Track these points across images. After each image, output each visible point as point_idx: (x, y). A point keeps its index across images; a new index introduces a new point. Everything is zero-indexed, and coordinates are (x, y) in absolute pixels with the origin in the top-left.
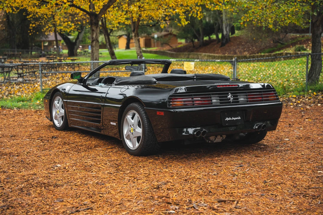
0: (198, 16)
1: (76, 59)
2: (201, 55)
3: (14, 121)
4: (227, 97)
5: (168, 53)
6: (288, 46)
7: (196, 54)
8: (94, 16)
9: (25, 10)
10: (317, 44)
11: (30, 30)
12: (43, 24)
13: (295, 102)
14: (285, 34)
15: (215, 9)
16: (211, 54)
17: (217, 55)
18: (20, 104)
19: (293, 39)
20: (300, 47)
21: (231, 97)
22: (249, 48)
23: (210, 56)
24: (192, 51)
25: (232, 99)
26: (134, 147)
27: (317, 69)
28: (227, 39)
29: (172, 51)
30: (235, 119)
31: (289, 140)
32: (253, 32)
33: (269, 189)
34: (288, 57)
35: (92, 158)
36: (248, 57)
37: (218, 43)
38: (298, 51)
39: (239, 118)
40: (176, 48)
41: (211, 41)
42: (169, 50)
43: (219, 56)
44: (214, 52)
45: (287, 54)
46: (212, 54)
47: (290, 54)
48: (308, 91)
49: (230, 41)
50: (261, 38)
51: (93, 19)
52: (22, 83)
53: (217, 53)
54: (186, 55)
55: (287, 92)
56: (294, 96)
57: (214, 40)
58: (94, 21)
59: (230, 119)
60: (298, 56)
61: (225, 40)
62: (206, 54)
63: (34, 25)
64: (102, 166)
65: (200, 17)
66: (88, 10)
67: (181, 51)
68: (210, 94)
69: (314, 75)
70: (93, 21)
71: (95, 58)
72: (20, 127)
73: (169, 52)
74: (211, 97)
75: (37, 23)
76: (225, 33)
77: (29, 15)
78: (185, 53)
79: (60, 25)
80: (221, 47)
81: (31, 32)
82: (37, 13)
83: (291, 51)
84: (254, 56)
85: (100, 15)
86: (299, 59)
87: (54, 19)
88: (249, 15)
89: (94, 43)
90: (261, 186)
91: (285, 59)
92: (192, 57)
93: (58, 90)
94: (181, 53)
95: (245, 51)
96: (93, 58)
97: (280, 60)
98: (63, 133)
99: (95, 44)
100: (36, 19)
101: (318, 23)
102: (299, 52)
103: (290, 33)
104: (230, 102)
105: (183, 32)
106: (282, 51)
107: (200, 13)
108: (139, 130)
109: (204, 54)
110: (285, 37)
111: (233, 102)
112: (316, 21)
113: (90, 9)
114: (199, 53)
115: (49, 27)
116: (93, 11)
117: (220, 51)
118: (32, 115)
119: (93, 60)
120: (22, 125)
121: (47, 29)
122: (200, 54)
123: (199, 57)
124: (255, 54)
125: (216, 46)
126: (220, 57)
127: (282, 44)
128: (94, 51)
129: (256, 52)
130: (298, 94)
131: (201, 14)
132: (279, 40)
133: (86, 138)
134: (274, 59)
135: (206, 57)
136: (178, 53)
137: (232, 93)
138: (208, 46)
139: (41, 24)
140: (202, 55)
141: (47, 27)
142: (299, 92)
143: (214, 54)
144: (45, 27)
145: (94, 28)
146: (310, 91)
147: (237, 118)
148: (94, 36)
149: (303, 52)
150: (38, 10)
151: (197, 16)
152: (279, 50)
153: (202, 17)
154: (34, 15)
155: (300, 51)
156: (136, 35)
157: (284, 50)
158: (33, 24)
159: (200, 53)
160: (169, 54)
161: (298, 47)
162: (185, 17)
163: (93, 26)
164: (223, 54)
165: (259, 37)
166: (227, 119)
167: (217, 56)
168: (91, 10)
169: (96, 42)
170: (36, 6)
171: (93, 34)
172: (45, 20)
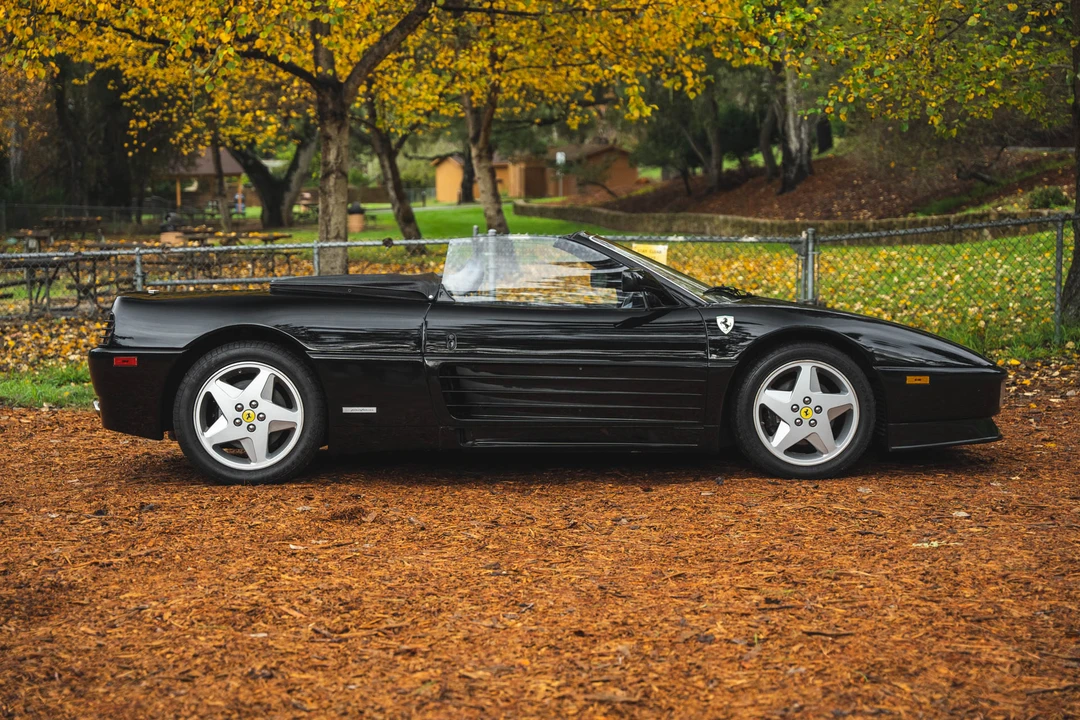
0: (687, 88)
1: (277, 238)
2: (711, 220)
3: (25, 449)
5: (600, 214)
6: (1009, 191)
7: (696, 219)
8: (330, 90)
9: (115, 73)
11: (131, 138)
12: (175, 120)
13: (1014, 384)
14: (998, 148)
16: (744, 219)
17: (768, 221)
18: (66, 391)
19: (1026, 165)
20: (1047, 194)
22: (875, 196)
23: (741, 225)
24: (682, 208)
28: (801, 166)
29: (614, 209)
31: (968, 518)
32: (887, 142)
33: (867, 691)
34: (1005, 227)
35: (262, 581)
36: (871, 227)
37: (770, 181)
38: (1040, 207)
40: (629, 198)
41: (748, 173)
42: (606, 206)
43: (773, 225)
44: (755, 210)
45: (1001, 216)
46: (751, 219)
47: (1015, 216)
48: (1063, 343)
49: (812, 172)
50: (914, 163)
51: (329, 99)
52: (90, 319)
53: (767, 215)
54: (661, 220)
55: (991, 349)
56: (1014, 362)
57: (758, 171)
58: (330, 106)
60: (1040, 224)
61: (794, 170)
62: (729, 217)
63: (142, 125)
64: (294, 608)
65: (693, 90)
66: (309, 68)
67: (644, 210)
70: (327, 105)
71: (333, 234)
72: (40, 470)
73: (605, 211)
75: (155, 117)
76: (794, 145)
77: (126, 89)
78: (657, 215)
79: (231, 122)
80: (781, 192)
81: (132, 147)
82: (153, 82)
83: (1016, 206)
84: (891, 222)
85: (351, 86)
86: (1042, 235)
88: (855, 80)
89: (332, 180)
90: (838, 681)
92: (682, 229)
94: (645, 215)
95: (862, 207)
96: (328, 232)
97: (979, 238)
99: (335, 184)
100: (153, 104)
102: (1045, 212)
103: (1016, 144)
105: (651, 144)
106: (986, 208)
107: (694, 77)
109: (721, 217)
110: (997, 159)
113: (317, 64)
114: (705, 215)
115: (195, 130)
116: (325, 71)
117: (776, 206)
119: (328, 240)
120: (51, 464)
121: (187, 136)
122: (707, 219)
123: (705, 227)
124: (898, 216)
125: (763, 190)
126: (776, 229)
127: (989, 183)
128: (331, 208)
129: (899, 212)
130: (1027, 356)
131: (697, 80)
132: (980, 168)
134: (959, 232)
135: (729, 229)
136: (634, 215)
138: (738, 191)
139: (166, 119)
140: (717, 223)
141: (188, 130)
142: (1033, 346)
143: (756, 216)
144: (180, 129)
145: (332, 130)
146: (1070, 345)
148: (332, 157)
149: (1057, 210)
150: (158, 74)
151: (682, 88)
152: (979, 202)
153: (699, 91)
154: (144, 91)
155: (1046, 205)
156: (484, 154)
157: (995, 203)
158: (138, 119)
159: (710, 215)
160: (606, 217)
161: (1041, 194)
162: (643, 89)
163: (327, 122)
164: (787, 218)
165: (907, 160)
167: (765, 225)
168: (320, 69)
169: (337, 178)
171: (327, 151)
172: (180, 107)
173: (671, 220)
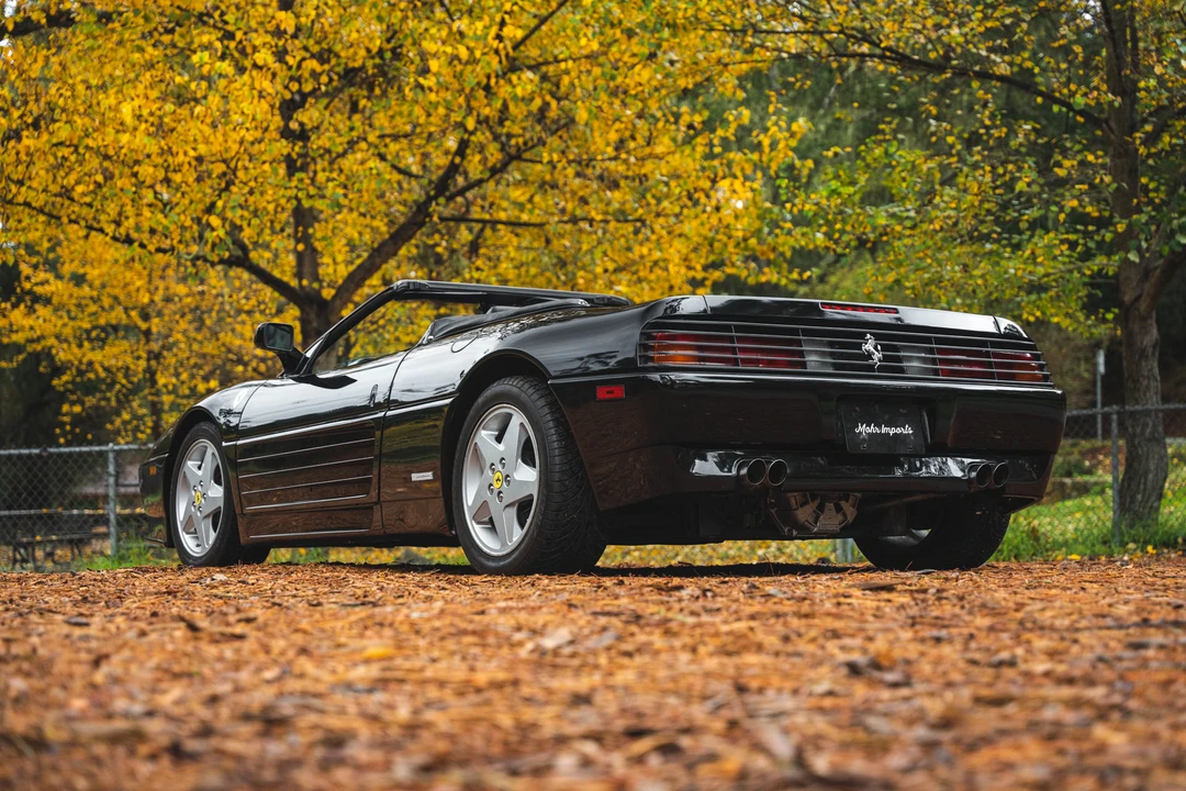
4: (859, 346)
8: (315, 308)
9: (48, 354)
10: (1145, 383)
11: (62, 425)
12: (114, 403)
15: (763, 279)
21: (875, 348)
25: (877, 356)
26: (504, 544)
27: (1150, 476)
30: (892, 431)
38: (1062, 476)
39: (908, 430)
48: (1123, 545)
51: (313, 316)
56: (1075, 558)
58: (314, 324)
59: (872, 429)
60: (1063, 494)
63: (77, 409)
66: (294, 283)
68: (795, 331)
69: (1139, 497)
70: (310, 322)
75: (90, 401)
77: (58, 370)
81: (64, 433)
82: (90, 363)
85: (338, 303)
86: (1070, 502)
87: (153, 382)
93: (204, 415)
100: (90, 388)
101: (1143, 306)
102: (1068, 481)
104: (871, 368)
108: (527, 476)
111: (881, 369)
112: (1138, 298)
113: (300, 277)
115: (135, 417)
116: (311, 283)
121: (126, 423)
130: (1089, 552)
137: (877, 337)
139: (103, 403)
141: (126, 416)
142: (1092, 546)
144: (118, 414)
146: (1132, 545)
147: (899, 430)
149: (1079, 479)
150: (97, 356)
154: (81, 373)
155: (1069, 474)
158: (73, 403)
166: (863, 429)
168: (305, 282)
170: (90, 340)
172: (120, 391)
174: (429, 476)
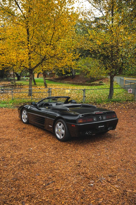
6: (96, 80)
8: (31, 70)
13: (107, 107)
17: (71, 82)
18: (5, 105)
20: (101, 82)
23: (68, 82)
24: (61, 80)
26: (60, 138)
27: (112, 93)
34: (96, 85)
36: (82, 84)
39: (104, 126)
40: (56, 78)
41: (68, 77)
42: (53, 79)
44: (69, 81)
45: (96, 84)
47: (97, 84)
49: (75, 77)
55: (103, 102)
56: (106, 104)
58: (31, 72)
59: (100, 127)
60: (100, 85)
69: (111, 95)
74: (93, 118)
75: (7, 69)
76: (73, 74)
78: (59, 81)
80: (72, 79)
81: (5, 73)
83: (97, 82)
86: (101, 86)
89: (31, 80)
91: (96, 86)
93: (24, 108)
95: (81, 81)
97: (94, 86)
98: (27, 126)
100: (7, 68)
104: (100, 120)
108: (63, 131)
109: (66, 81)
111: (101, 120)
114: (64, 81)
118: (11, 113)
125: (70, 78)
127: (94, 79)
129: (84, 82)
133: (37, 129)
134: (92, 85)
136: (57, 80)
137: (101, 116)
141: (11, 71)
142: (107, 102)
145: (31, 74)
146: (110, 101)
148: (31, 77)
149: (102, 83)
152: (93, 82)
157: (95, 82)
164: (73, 82)
166: (99, 127)
168: (30, 68)
173: (61, 81)
174: (51, 126)
